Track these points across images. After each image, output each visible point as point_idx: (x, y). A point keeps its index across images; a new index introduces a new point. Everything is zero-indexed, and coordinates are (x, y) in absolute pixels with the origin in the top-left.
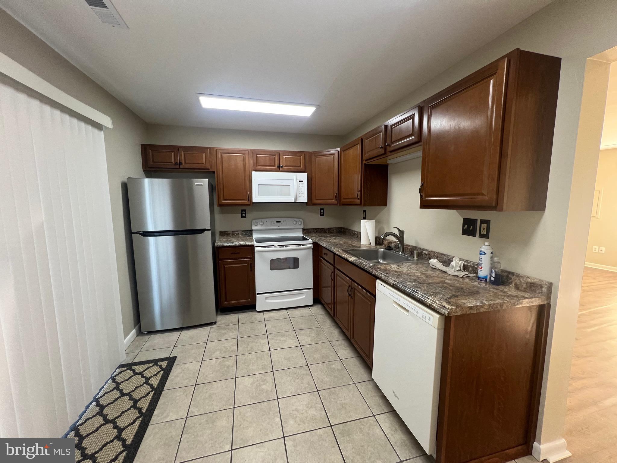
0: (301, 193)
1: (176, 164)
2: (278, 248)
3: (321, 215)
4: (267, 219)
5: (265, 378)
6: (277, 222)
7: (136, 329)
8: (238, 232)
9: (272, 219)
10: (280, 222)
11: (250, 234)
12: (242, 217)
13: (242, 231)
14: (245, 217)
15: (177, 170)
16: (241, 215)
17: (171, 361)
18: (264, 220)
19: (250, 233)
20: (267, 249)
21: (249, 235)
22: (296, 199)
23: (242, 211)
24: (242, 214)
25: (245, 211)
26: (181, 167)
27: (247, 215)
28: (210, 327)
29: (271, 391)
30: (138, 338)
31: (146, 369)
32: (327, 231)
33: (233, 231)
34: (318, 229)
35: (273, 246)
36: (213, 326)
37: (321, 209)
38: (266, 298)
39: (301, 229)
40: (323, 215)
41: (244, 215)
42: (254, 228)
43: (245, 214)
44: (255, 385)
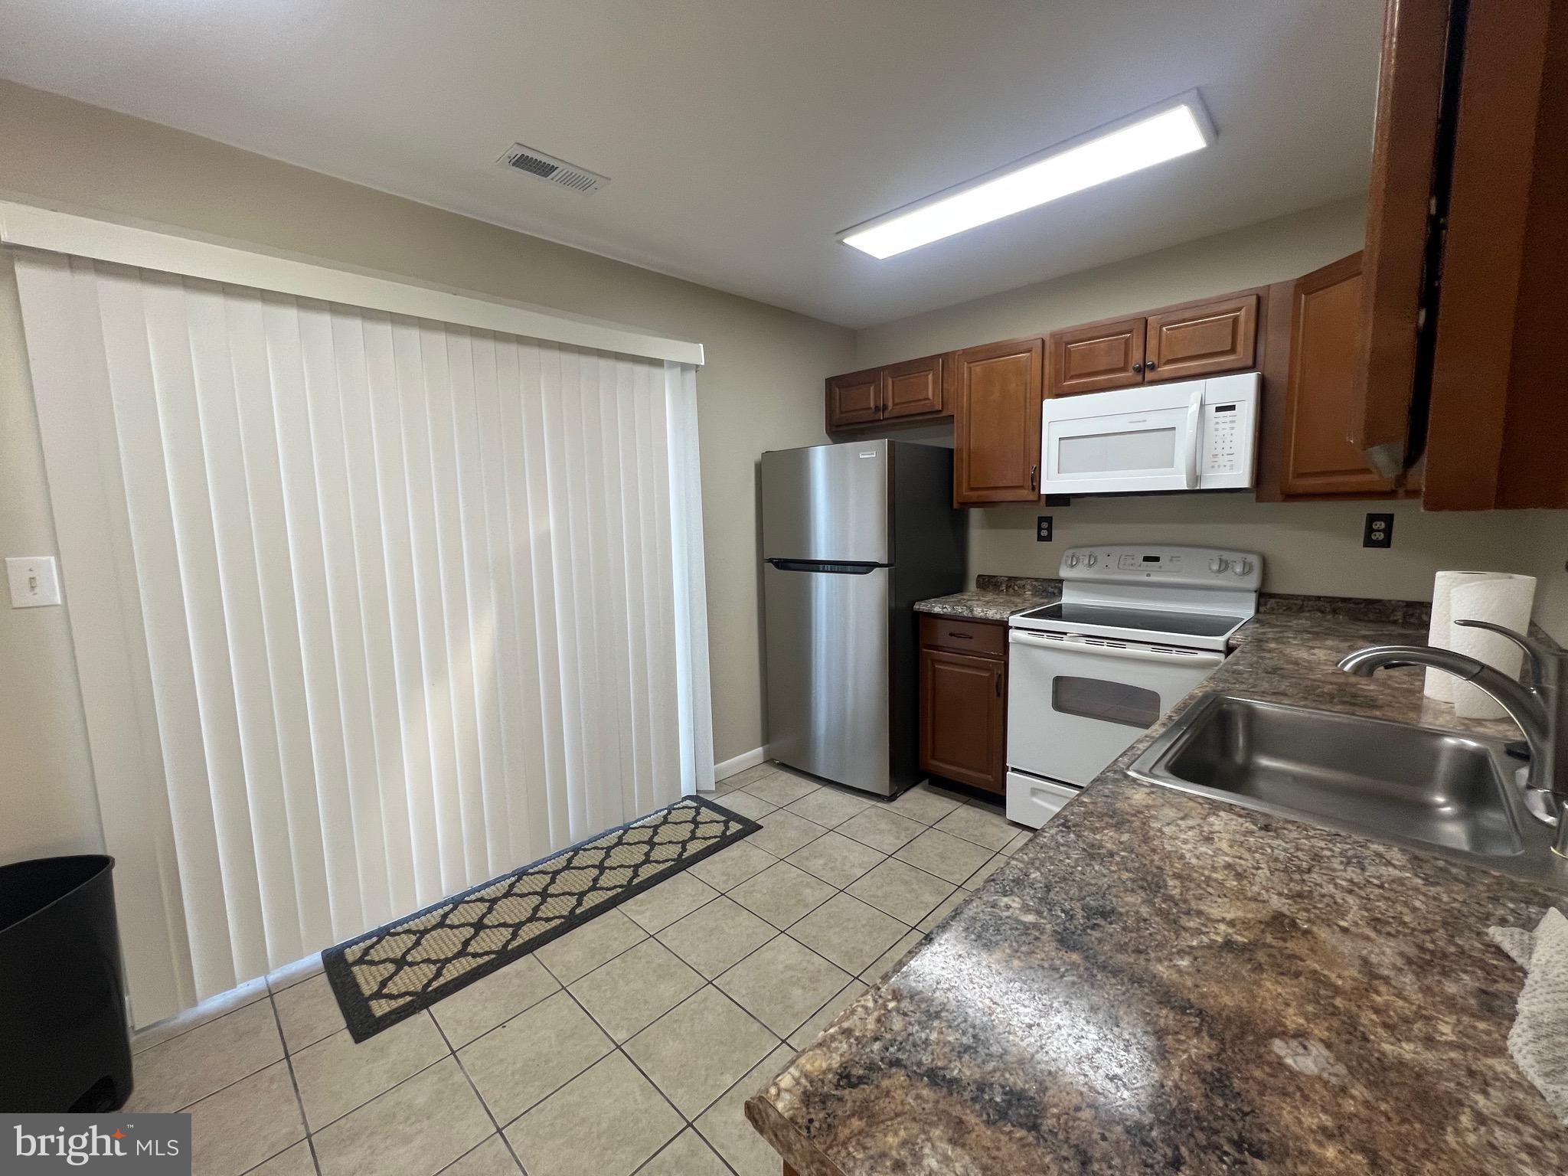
0: (1219, 451)
1: (877, 409)
2: (1082, 644)
3: (1369, 542)
4: (1108, 550)
5: (821, 978)
6: (1147, 559)
7: (764, 749)
8: (1023, 582)
9: (1128, 550)
10: (1157, 559)
11: (1056, 591)
12: (1040, 538)
13: (1036, 580)
14: (1049, 538)
15: (879, 424)
16: (1036, 531)
17: (750, 828)
18: (1099, 552)
19: (1055, 587)
20: (1044, 640)
21: (1054, 593)
22: (1196, 477)
23: (1041, 520)
24: (1040, 529)
25: (1049, 520)
26: (887, 415)
27: (1054, 532)
28: (874, 803)
29: (795, 1015)
30: (764, 766)
31: (711, 822)
32: (1399, 616)
33: (1010, 579)
34: (1344, 600)
35: (1065, 634)
36: (880, 805)
37: (1372, 518)
38: (1035, 792)
39: (1248, 591)
40: (1386, 543)
41: (1044, 533)
42: (1064, 573)
43: (1050, 529)
44: (790, 973)
